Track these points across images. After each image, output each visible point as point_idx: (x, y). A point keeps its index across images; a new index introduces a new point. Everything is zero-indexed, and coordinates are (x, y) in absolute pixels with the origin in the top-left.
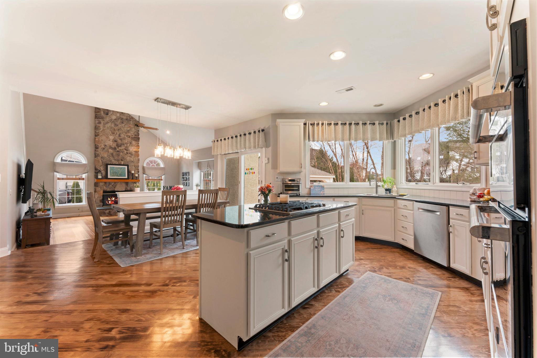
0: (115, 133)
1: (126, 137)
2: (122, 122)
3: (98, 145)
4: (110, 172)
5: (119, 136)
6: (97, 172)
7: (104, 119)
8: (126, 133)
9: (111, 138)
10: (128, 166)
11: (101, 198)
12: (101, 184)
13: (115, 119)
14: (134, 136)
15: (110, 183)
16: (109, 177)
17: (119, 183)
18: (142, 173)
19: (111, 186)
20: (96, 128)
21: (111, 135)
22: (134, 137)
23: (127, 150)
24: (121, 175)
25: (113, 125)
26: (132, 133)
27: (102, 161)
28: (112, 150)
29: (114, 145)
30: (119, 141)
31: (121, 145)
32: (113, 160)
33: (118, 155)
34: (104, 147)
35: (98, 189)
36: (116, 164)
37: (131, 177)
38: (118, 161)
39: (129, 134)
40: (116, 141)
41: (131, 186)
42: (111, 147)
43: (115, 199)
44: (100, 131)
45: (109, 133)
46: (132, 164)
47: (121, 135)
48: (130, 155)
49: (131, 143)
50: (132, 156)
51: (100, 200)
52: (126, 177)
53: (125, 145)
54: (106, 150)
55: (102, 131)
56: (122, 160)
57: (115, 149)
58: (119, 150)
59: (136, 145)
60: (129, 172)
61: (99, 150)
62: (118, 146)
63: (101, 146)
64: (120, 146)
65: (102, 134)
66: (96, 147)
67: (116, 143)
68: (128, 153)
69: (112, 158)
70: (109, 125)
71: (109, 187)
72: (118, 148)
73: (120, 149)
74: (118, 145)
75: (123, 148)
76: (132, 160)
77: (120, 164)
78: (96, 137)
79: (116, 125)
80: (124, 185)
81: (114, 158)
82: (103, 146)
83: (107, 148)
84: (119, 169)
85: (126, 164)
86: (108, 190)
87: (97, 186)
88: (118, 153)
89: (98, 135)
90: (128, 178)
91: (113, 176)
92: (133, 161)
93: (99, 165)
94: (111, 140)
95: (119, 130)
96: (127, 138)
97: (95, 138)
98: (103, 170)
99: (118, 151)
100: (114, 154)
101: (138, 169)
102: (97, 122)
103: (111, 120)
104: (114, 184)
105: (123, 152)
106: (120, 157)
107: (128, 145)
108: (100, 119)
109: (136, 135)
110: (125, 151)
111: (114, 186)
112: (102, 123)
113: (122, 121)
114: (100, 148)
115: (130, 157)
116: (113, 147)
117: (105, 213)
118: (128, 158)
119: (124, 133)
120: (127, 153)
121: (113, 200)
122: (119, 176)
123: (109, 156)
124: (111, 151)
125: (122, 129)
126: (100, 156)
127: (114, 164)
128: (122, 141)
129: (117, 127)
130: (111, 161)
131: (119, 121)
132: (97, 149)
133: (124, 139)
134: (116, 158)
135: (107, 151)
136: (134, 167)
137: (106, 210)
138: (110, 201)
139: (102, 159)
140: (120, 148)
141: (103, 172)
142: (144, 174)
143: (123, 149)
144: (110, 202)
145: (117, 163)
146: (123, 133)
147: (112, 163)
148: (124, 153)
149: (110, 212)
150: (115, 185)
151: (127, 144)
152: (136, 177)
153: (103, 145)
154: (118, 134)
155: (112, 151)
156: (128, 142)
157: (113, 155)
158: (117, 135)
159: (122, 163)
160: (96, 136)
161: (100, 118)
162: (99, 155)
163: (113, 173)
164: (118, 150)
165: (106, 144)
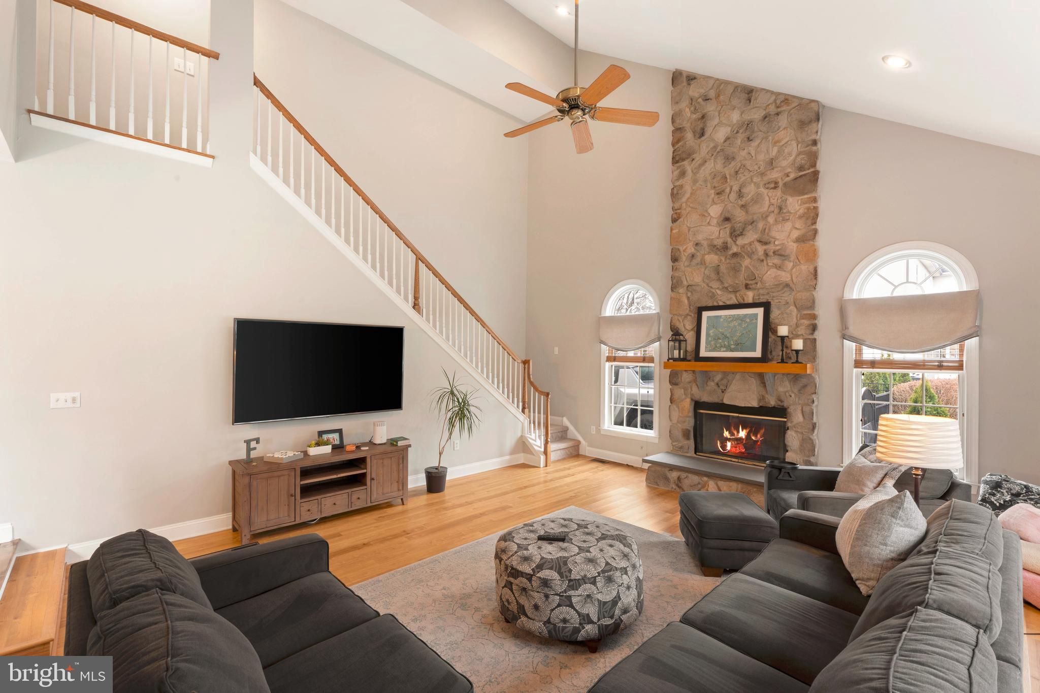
0: (728, 190)
1: (762, 190)
2: (748, 138)
3: (679, 250)
4: (708, 335)
5: (740, 195)
6: (676, 335)
7: (694, 156)
8: (762, 174)
9: (715, 211)
10: (767, 306)
11: (690, 423)
12: (686, 377)
13: (727, 139)
14: (792, 176)
15: (707, 376)
16: (703, 353)
17: (738, 376)
18: (837, 336)
19: (712, 384)
20: (675, 195)
21: (714, 203)
22: (796, 179)
23: (766, 243)
24: (739, 346)
25: (719, 166)
26: (787, 166)
27: (688, 298)
28: (716, 254)
29: (725, 235)
30: (740, 216)
31: (743, 229)
32: (719, 292)
33: (735, 270)
34: (693, 250)
35: (679, 392)
36: (728, 303)
37: (777, 353)
38: (735, 292)
39: (775, 175)
40: (727, 219)
41: (781, 389)
42: (713, 248)
43: (748, 436)
44: (684, 199)
45: (708, 197)
46: (788, 296)
47: (744, 190)
48: (776, 260)
49: (780, 208)
50: (786, 262)
51: (683, 429)
52: (758, 353)
53: (761, 225)
54: (698, 259)
55: (688, 199)
56: (747, 287)
57: (725, 247)
58: (739, 251)
59: (801, 211)
60: (769, 328)
61: (683, 263)
62: (735, 234)
63: (684, 251)
64: (741, 234)
65: (688, 209)
66: (675, 259)
67: (728, 226)
68: (771, 253)
69: (715, 285)
70: (709, 167)
71: (708, 388)
72: (735, 242)
73: (743, 247)
74: (734, 231)
75: (751, 236)
76: (785, 276)
77: (742, 302)
78: (675, 224)
79: (729, 159)
80: (754, 383)
81: (722, 283)
82: (691, 249)
83: (702, 252)
84: (735, 323)
85: (763, 299)
86: (706, 398)
87: (676, 384)
88: (734, 261)
89: (679, 218)
90: (764, 359)
91: (714, 350)
92: (787, 285)
93: (680, 315)
94: (715, 222)
95: (737, 173)
96: (765, 191)
97: (672, 230)
98: (692, 330)
99: (735, 255)
100: (723, 268)
101: (814, 317)
102: (676, 173)
103: (715, 147)
104: (722, 379)
105: (750, 255)
106: (741, 278)
107: (771, 220)
108: (683, 160)
109: (801, 168)
110: (760, 249)
111: (722, 387)
112: (689, 172)
113: (748, 133)
114: (684, 258)
115: (779, 267)
116: (718, 242)
117: (667, 479)
118: (770, 275)
119: (755, 179)
120: (766, 254)
121: (741, 439)
122: (732, 350)
123: (708, 277)
124: (712, 259)
125: (748, 164)
126: (685, 283)
127: (721, 304)
128: (747, 212)
129: (733, 164)
130: (713, 296)
131: (741, 136)
132: (676, 264)
133: (757, 199)
134: (729, 281)
135: (701, 264)
136: (793, 308)
137: (672, 468)
138: (729, 440)
139: (689, 294)
140: (741, 241)
141: (690, 337)
142: (844, 337)
143: (750, 244)
144: (729, 445)
145: (734, 301)
146: (751, 178)
147: (715, 304)
148: (755, 257)
149: (679, 479)
150: (725, 382)
151: (767, 216)
152: (797, 352)
153: (691, 244)
154: (735, 188)
155: (716, 257)
156: (772, 209)
157: (718, 273)
158: (733, 196)
159: (750, 297)
160: (674, 221)
161: (684, 156)
162: (682, 282)
163: (716, 339)
164: (735, 249)
165: (700, 237)
